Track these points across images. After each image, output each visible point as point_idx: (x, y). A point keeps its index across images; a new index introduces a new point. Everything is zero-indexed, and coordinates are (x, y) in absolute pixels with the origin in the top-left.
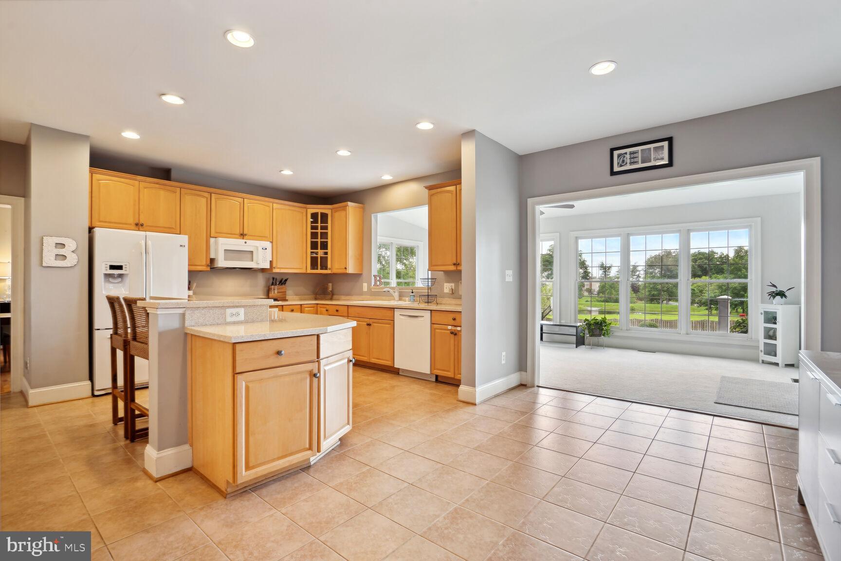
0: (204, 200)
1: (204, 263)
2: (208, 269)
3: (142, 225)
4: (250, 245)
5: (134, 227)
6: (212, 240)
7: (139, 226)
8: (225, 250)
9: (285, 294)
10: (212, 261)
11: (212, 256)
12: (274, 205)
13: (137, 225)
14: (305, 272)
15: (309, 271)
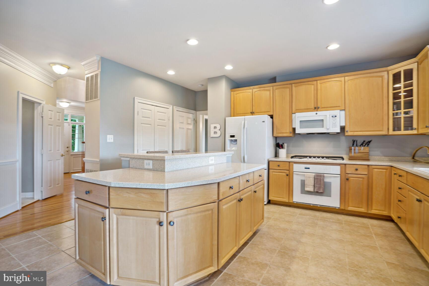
0: (288, 90)
1: (288, 131)
2: (291, 135)
3: (254, 113)
4: (321, 115)
5: (250, 114)
6: (293, 115)
7: (252, 113)
8: (300, 121)
9: (369, 155)
10: (294, 129)
11: (294, 127)
12: (346, 78)
13: (251, 113)
14: (387, 134)
15: (391, 132)
